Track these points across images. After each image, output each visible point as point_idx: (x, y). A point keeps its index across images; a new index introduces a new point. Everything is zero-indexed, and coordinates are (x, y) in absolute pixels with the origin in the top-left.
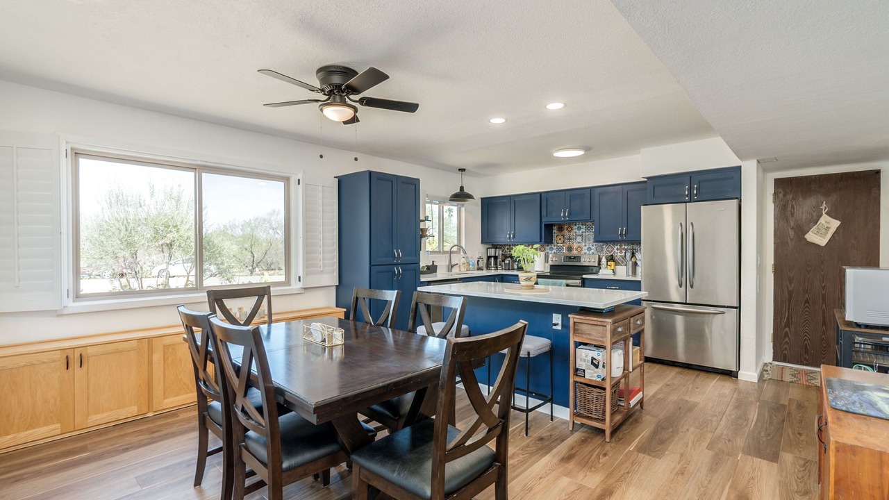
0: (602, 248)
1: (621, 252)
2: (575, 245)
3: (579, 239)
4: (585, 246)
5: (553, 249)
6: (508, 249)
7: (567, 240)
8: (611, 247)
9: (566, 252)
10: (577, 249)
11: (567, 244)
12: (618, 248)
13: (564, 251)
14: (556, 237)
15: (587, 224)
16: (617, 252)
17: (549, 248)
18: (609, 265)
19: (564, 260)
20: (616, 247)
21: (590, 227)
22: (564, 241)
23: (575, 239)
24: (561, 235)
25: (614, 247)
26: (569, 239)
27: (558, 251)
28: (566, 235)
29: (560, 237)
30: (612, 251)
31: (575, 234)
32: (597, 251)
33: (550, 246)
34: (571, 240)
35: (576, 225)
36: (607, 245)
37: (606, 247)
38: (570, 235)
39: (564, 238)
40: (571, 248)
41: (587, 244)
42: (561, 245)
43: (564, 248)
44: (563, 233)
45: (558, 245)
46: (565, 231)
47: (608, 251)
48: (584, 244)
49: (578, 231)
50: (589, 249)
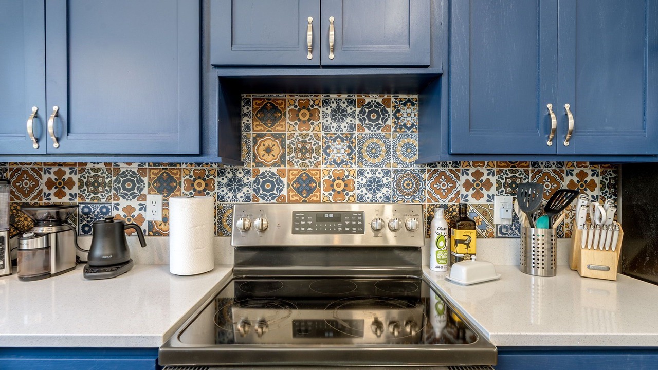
0: (418, 181)
1: (478, 195)
2: (324, 172)
3: (338, 151)
4: (361, 173)
5: (241, 185)
6: (50, 184)
7: (293, 154)
8: (449, 179)
9: (291, 194)
10: (332, 186)
11: (296, 167)
12: (467, 181)
13: (285, 192)
14: (255, 142)
15: (368, 100)
16: (465, 193)
17: (225, 181)
18: (462, 242)
19: (294, 226)
20: (463, 179)
21: (377, 112)
22: (283, 157)
23: (325, 151)
24: (274, 136)
25: (458, 178)
26: (301, 150)
27: (261, 191)
28: (292, 136)
29: (269, 142)
30: (449, 191)
31: (323, 133)
32: (401, 191)
33: (230, 175)
34: (308, 155)
35: (326, 102)
36: (436, 171)
37: (430, 177)
38: (307, 135)
39: (283, 145)
40: (310, 180)
41: (368, 169)
42: (274, 170)
43: (285, 180)
44: (278, 128)
45: (262, 170)
46: (288, 121)
47: (438, 191)
48: (355, 167)
49: (335, 125)
50: (374, 186)
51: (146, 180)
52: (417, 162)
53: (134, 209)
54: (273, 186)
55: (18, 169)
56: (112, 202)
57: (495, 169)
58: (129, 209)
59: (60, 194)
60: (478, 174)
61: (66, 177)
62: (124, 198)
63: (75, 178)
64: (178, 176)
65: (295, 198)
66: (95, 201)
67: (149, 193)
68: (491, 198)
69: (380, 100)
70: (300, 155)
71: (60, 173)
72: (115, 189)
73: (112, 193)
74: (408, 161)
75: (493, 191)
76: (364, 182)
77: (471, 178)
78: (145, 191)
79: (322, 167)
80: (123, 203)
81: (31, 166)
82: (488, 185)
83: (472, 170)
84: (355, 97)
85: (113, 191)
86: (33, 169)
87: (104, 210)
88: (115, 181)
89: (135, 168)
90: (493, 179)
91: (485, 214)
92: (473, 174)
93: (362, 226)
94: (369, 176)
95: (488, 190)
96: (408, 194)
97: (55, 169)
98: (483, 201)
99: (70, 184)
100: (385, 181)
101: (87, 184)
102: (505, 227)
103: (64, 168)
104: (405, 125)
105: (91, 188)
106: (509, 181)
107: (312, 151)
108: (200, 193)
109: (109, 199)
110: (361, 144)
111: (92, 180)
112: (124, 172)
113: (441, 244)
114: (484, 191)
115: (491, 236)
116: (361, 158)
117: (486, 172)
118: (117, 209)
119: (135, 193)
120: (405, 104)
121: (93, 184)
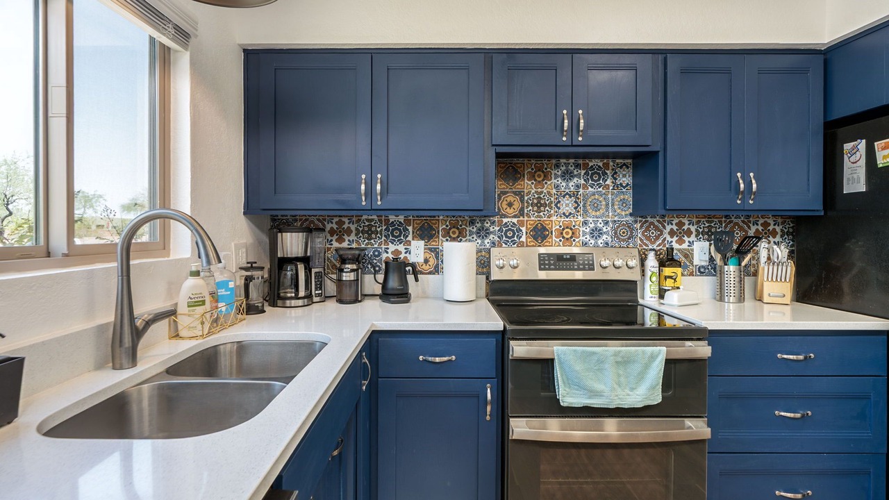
0: (632, 230)
1: (680, 241)
2: (556, 222)
3: (567, 205)
4: (585, 223)
5: (488, 233)
6: (332, 232)
7: (530, 208)
8: (657, 228)
9: (529, 240)
10: (562, 233)
11: (532, 218)
12: (672, 229)
13: (523, 239)
14: (499, 199)
15: (591, 164)
16: (670, 240)
17: (475, 230)
18: (671, 277)
19: (540, 265)
20: (668, 228)
21: (599, 174)
22: (522, 211)
23: (556, 205)
24: (515, 193)
25: (664, 227)
26: (536, 205)
27: (504, 238)
28: (529, 193)
29: (511, 199)
30: (657, 238)
31: (554, 191)
32: (618, 238)
33: (479, 225)
34: (542, 208)
35: (557, 166)
36: (646, 222)
37: (641, 227)
38: (542, 192)
39: (522, 201)
40: (544, 229)
41: (591, 220)
42: (515, 220)
43: (524, 229)
44: (517, 187)
45: (505, 220)
46: (526, 181)
47: (648, 238)
48: (580, 218)
49: (564, 184)
50: (596, 234)
51: (410, 228)
52: (631, 215)
53: (401, 253)
54: (514, 234)
55: (306, 220)
56: (383, 246)
57: (695, 220)
58: (397, 252)
59: (340, 240)
60: (680, 224)
61: (345, 226)
62: (393, 243)
63: (353, 227)
64: (437, 226)
65: (532, 244)
66: (369, 246)
67: (413, 240)
68: (691, 244)
69: (601, 164)
70: (536, 208)
71: (340, 223)
72: (385, 236)
73: (383, 240)
74: (623, 213)
75: (693, 238)
76: (588, 230)
77: (675, 228)
78: (410, 238)
79: (554, 218)
80: (392, 247)
81: (317, 217)
82: (689, 233)
83: (676, 221)
84: (581, 162)
85: (384, 238)
86: (318, 220)
87: (376, 253)
88: (385, 230)
89: (401, 218)
90: (693, 228)
91: (686, 256)
92: (676, 224)
93: (593, 265)
94: (592, 226)
95: (689, 237)
96: (623, 240)
97: (336, 219)
98: (685, 246)
99: (349, 232)
100: (605, 230)
101: (363, 232)
102: (703, 267)
103: (343, 219)
104: (621, 184)
105: (366, 235)
106: (706, 230)
107: (545, 205)
108: (454, 239)
109: (380, 244)
110: (585, 200)
111: (366, 229)
112: (393, 222)
113: (654, 279)
114: (686, 238)
115: (691, 274)
116: (586, 211)
117: (687, 223)
118: (387, 253)
119: (401, 239)
120: (621, 167)
121: (367, 232)
